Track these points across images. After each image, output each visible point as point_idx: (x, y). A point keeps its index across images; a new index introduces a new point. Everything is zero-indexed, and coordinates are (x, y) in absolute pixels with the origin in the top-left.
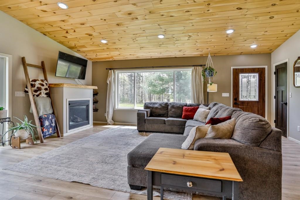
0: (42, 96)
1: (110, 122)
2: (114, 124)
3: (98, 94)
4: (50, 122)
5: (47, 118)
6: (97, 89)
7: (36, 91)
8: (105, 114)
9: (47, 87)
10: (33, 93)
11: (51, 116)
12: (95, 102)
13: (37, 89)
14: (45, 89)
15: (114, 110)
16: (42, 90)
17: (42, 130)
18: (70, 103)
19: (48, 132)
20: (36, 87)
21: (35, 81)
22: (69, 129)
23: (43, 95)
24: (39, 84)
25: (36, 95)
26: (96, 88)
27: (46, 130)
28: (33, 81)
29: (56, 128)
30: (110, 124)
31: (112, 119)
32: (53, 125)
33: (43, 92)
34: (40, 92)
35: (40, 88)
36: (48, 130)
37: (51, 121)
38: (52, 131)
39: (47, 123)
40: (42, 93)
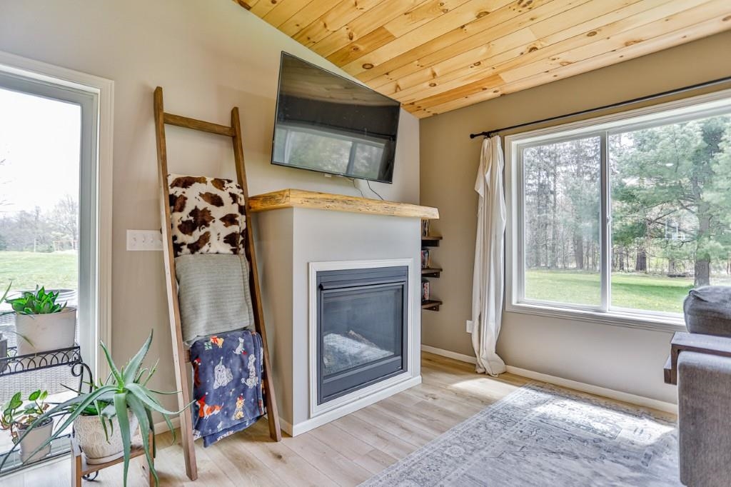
0: (213, 250)
1: (489, 361)
2: (505, 376)
3: (441, 242)
4: (238, 369)
5: (224, 354)
6: (437, 217)
7: (187, 227)
8: (468, 322)
9: (234, 209)
10: (175, 238)
11: (241, 340)
12: (430, 273)
13: (191, 218)
14: (223, 219)
15: (507, 309)
16: (211, 223)
17: (197, 411)
18: (323, 279)
19: (228, 416)
20: (189, 207)
21: (186, 182)
22: (320, 402)
23: (217, 245)
24: (201, 195)
25: (190, 246)
26: (432, 213)
27: (216, 412)
28: (178, 183)
29: (261, 399)
30: (489, 371)
31: (496, 353)
32: (252, 382)
33: (218, 230)
34: (203, 232)
35: (205, 211)
36: (224, 409)
37: (243, 364)
38: (244, 410)
39: (221, 377)
40: (213, 239)
